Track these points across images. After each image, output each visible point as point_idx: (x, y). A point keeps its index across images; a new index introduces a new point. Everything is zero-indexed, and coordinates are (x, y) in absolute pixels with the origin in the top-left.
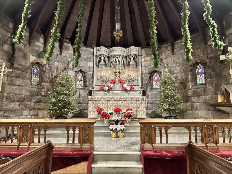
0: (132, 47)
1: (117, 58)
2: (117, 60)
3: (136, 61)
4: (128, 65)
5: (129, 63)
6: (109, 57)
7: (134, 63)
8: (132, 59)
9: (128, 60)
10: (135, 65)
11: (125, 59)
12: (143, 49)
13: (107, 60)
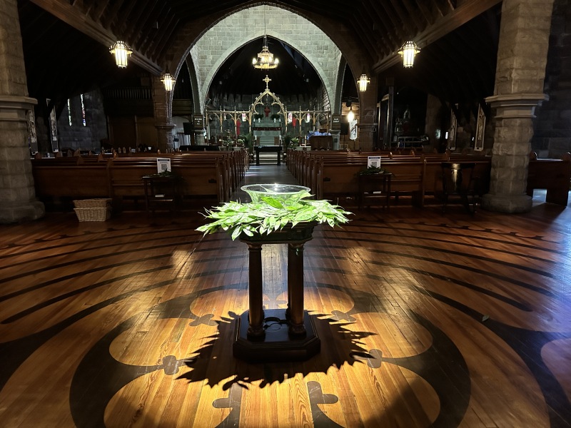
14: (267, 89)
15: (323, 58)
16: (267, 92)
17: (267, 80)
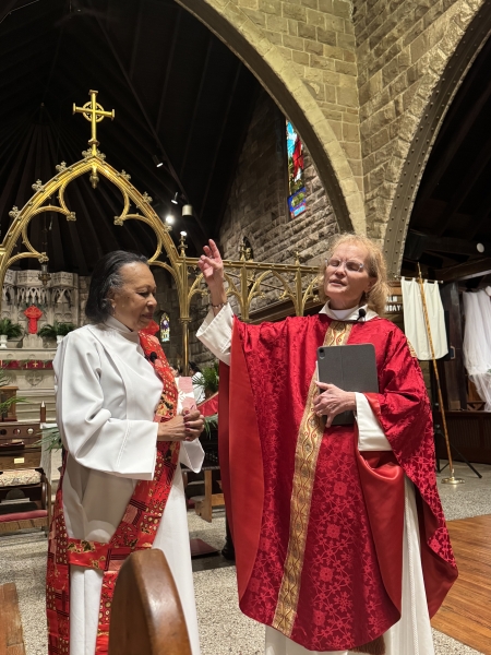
0: (63, 273)
1: (34, 290)
2: (33, 295)
3: (68, 298)
4: (55, 305)
5: (56, 300)
6: (16, 288)
7: (66, 301)
8: (62, 294)
9: (54, 295)
10: (66, 305)
11: (47, 293)
12: (82, 278)
13: (12, 292)
14: (94, 151)
15: (320, 72)
16: (94, 162)
17: (94, 111)
